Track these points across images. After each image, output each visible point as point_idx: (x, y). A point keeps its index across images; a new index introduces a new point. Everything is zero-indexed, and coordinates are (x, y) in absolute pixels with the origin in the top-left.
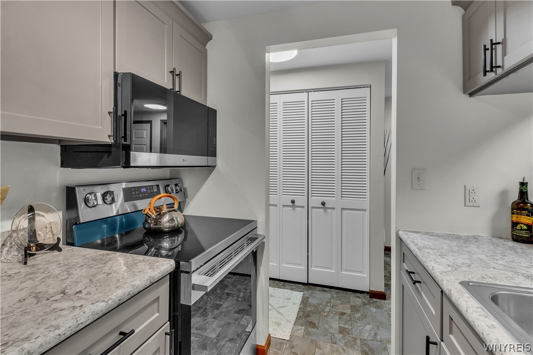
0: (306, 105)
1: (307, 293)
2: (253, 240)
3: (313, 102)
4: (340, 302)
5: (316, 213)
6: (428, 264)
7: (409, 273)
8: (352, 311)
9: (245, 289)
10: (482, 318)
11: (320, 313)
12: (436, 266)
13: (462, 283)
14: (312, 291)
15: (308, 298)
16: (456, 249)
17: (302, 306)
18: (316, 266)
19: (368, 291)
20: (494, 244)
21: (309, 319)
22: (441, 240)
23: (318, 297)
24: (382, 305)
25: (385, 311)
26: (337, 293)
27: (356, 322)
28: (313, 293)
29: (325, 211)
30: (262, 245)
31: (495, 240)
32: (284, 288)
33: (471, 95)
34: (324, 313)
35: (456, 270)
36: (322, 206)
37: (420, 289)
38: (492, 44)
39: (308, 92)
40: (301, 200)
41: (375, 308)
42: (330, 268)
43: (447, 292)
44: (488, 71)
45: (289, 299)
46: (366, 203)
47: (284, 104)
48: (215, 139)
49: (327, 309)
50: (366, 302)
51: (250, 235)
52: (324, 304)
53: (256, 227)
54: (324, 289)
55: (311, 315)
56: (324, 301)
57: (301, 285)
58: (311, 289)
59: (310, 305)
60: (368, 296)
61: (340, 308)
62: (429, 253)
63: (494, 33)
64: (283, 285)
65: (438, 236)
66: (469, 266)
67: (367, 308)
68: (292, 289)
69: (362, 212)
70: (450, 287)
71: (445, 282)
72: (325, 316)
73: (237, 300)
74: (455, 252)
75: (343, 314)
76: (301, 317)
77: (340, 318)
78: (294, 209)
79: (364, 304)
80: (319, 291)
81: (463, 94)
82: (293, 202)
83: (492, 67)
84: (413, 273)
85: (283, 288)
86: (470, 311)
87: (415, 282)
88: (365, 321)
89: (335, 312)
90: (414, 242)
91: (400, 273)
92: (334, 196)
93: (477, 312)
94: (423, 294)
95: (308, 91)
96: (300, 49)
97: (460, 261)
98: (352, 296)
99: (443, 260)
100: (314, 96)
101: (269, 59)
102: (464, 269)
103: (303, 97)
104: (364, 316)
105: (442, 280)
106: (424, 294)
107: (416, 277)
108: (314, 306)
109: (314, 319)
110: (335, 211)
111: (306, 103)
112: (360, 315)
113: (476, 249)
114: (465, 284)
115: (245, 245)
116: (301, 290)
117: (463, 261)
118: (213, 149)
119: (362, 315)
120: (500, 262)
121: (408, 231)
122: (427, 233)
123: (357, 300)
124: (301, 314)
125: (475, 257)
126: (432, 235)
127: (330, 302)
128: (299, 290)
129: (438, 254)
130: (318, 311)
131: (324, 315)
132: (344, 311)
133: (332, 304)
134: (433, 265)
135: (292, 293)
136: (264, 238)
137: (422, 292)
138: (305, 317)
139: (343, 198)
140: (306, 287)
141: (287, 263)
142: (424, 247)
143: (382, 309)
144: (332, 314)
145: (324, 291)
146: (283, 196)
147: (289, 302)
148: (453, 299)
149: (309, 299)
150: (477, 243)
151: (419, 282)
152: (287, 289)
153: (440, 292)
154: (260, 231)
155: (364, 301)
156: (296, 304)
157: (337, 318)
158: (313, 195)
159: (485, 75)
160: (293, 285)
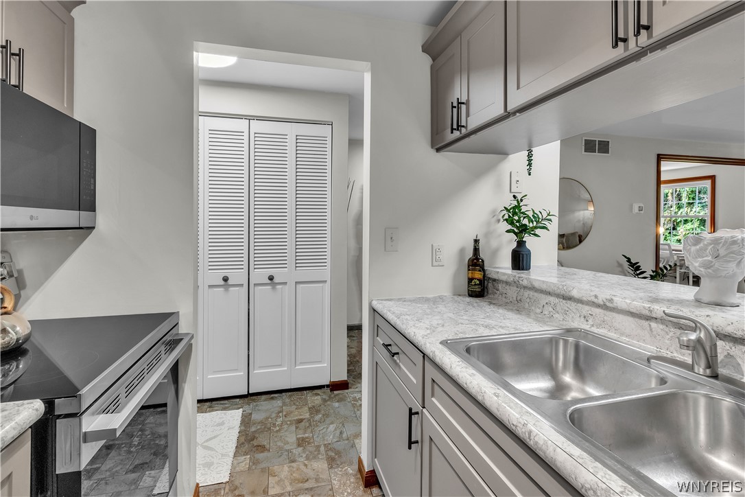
0: (246, 137)
1: (248, 409)
2: (173, 344)
3: (256, 135)
4: (295, 407)
5: (260, 293)
6: (409, 331)
7: (386, 346)
8: (311, 414)
9: (141, 430)
10: (464, 370)
11: (270, 429)
12: (417, 331)
13: (441, 343)
14: (254, 404)
15: (251, 414)
16: (428, 311)
17: (243, 428)
18: (261, 367)
19: (328, 383)
20: (456, 301)
21: (255, 443)
22: (413, 304)
23: (265, 408)
24: (345, 396)
25: (349, 402)
26: (290, 396)
27: (317, 426)
28: (257, 405)
29: (274, 288)
30: (189, 348)
31: (456, 297)
32: (213, 411)
33: (438, 150)
34: (275, 427)
35: (434, 331)
36: (269, 282)
37: (398, 361)
38: (459, 103)
39: (249, 120)
40: (238, 276)
41: (338, 401)
42: (280, 366)
43: (431, 355)
44: (455, 129)
45: (222, 424)
46: (326, 273)
47: (210, 132)
48: (92, 180)
49: (279, 421)
50: (327, 398)
51: (168, 338)
52: (274, 415)
53: (178, 323)
54: (272, 395)
55: (257, 435)
56: (273, 412)
57: (238, 400)
58: (254, 400)
59: (254, 424)
60: (329, 390)
61: (296, 416)
62: (407, 319)
63: (458, 92)
64: (210, 407)
65: (410, 301)
66: (443, 326)
67: (329, 405)
68: (224, 409)
69: (321, 285)
70: (433, 349)
71: (428, 345)
72: (277, 431)
73: (129, 452)
74: (428, 314)
75: (300, 421)
76: (243, 444)
77: (297, 428)
78: (227, 290)
79: (325, 401)
80: (265, 400)
81: (431, 149)
82: (226, 279)
83: (458, 126)
84: (390, 345)
85: (210, 412)
86: (453, 366)
87: (394, 355)
88: (328, 421)
89: (290, 421)
90: (391, 311)
91: (373, 349)
92: (286, 266)
93: (459, 366)
94: (402, 366)
95: (250, 118)
96: (241, 56)
97: (435, 322)
98: (308, 394)
99: (421, 324)
100: (257, 126)
101: (198, 62)
102: (440, 329)
103: (242, 125)
104: (326, 415)
105: (425, 344)
106: (404, 365)
107: (394, 349)
108: (261, 422)
109: (262, 440)
110: (286, 287)
111: (246, 134)
112: (320, 416)
113: (444, 309)
114: (444, 343)
115: (163, 352)
116: (239, 406)
117: (437, 323)
118: (88, 198)
119: (324, 415)
120: (465, 317)
121: (382, 300)
122: (399, 300)
123: (315, 399)
124: (242, 439)
125: (445, 316)
126: (405, 301)
127: (281, 412)
128: (236, 406)
129: (416, 318)
130: (266, 427)
131: (275, 430)
132: (301, 417)
133: (284, 413)
134: (414, 330)
135: (225, 414)
136: (192, 337)
137: (400, 364)
138: (249, 442)
139: (297, 269)
140: (246, 399)
141: (215, 372)
142: (401, 315)
143: (345, 400)
144: (286, 426)
145: (272, 398)
146: (210, 271)
147: (222, 427)
148: (438, 360)
149: (253, 416)
150: (444, 303)
151: (398, 353)
152: (217, 410)
153: (422, 358)
154: (183, 328)
155: (324, 397)
156: (233, 428)
157: (293, 428)
158: (256, 267)
159: (452, 133)
160: (226, 402)
